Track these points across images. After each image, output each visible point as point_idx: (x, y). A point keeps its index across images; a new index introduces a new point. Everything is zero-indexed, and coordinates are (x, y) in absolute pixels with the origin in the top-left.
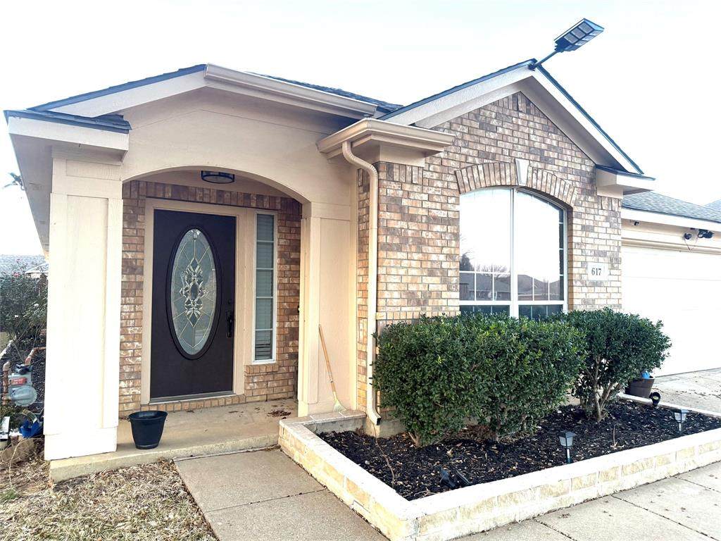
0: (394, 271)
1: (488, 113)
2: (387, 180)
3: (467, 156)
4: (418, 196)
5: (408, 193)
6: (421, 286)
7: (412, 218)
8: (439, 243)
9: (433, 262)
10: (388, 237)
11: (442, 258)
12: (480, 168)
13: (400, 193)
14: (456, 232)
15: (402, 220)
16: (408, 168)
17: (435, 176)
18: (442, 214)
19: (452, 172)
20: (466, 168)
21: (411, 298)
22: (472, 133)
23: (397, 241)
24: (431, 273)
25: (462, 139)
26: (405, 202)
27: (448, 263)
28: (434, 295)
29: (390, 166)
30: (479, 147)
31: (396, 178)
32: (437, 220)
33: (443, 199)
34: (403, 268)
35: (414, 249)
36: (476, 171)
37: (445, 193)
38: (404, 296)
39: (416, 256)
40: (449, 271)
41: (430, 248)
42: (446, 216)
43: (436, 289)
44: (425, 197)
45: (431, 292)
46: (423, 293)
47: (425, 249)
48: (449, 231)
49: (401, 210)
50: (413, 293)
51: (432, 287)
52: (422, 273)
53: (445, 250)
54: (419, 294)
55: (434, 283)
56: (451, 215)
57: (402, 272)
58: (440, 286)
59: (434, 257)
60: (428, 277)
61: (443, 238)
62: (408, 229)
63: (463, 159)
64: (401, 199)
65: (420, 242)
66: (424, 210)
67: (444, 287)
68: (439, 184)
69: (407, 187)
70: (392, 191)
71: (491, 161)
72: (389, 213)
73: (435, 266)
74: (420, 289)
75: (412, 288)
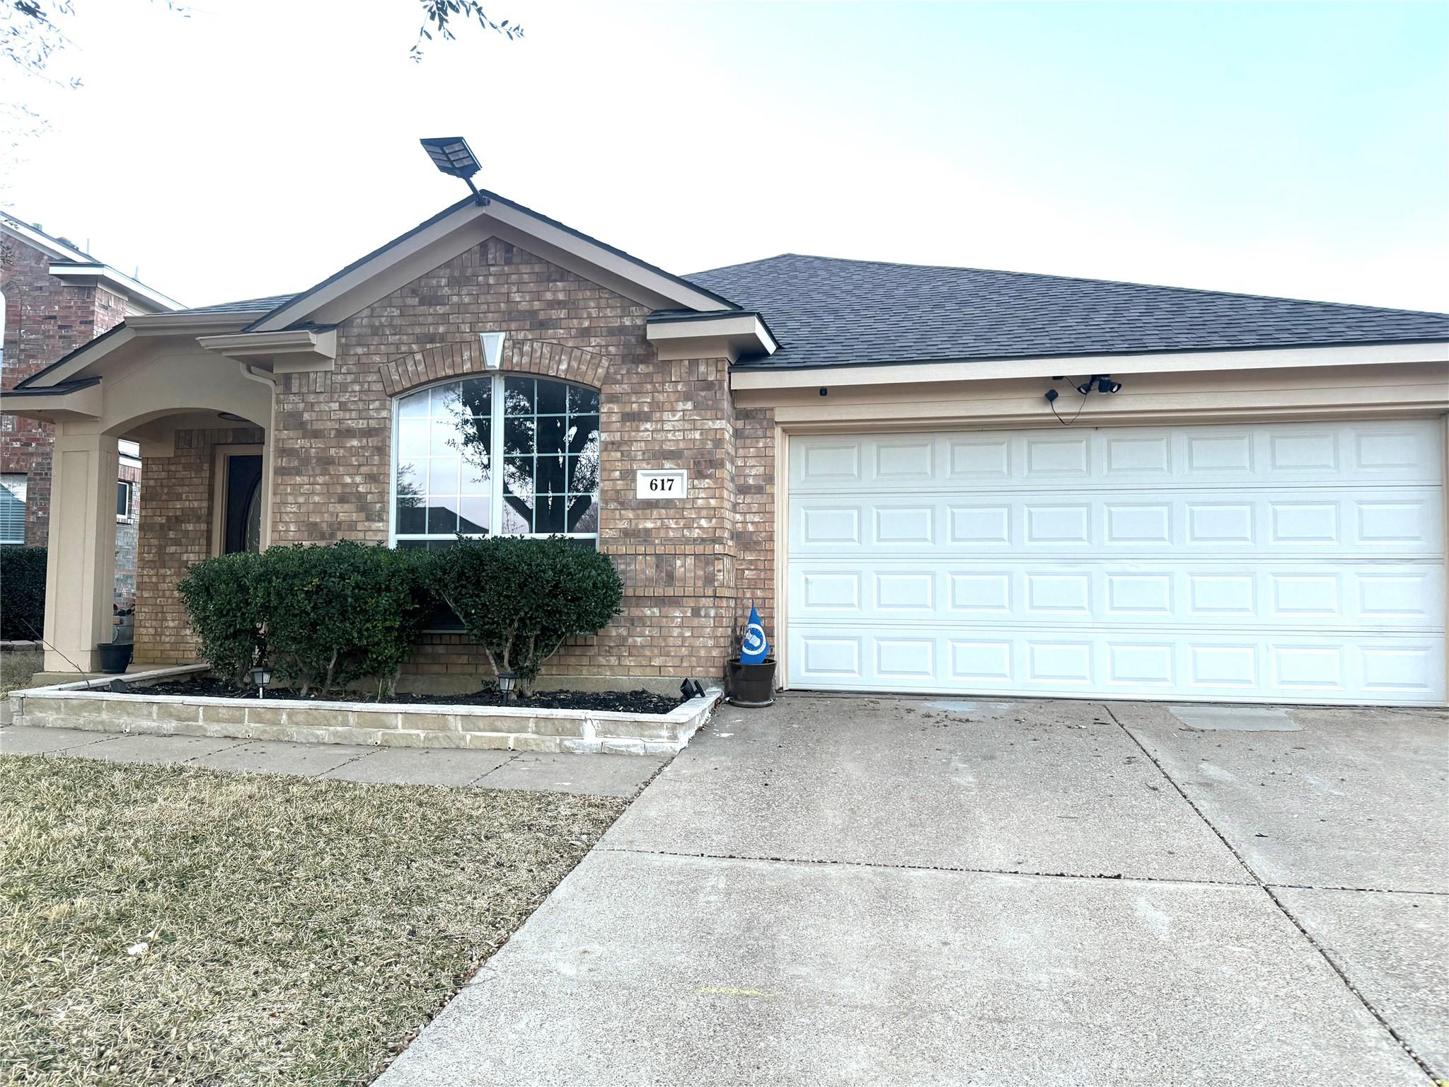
0: (290, 499)
1: (434, 282)
2: (284, 394)
3: (398, 345)
4: (324, 407)
5: (312, 404)
6: (326, 515)
7: (316, 434)
8: (354, 461)
9: (345, 485)
10: (284, 459)
11: (358, 479)
12: (418, 357)
13: (301, 406)
14: (380, 444)
15: (304, 437)
16: (312, 375)
17: (350, 378)
18: (362, 424)
19: (376, 369)
20: (396, 361)
21: (313, 528)
22: (406, 314)
23: (296, 463)
24: (342, 500)
25: (391, 325)
26: (306, 416)
27: (369, 486)
28: (344, 527)
29: (287, 378)
30: (418, 330)
31: (295, 390)
32: (350, 433)
33: (361, 405)
34: (303, 494)
35: (318, 471)
36: (412, 363)
37: (364, 398)
38: (304, 529)
39: (320, 480)
40: (369, 497)
41: (341, 469)
42: (365, 426)
43: (348, 519)
44: (335, 406)
45: (340, 523)
46: (330, 525)
47: (331, 469)
48: (370, 444)
49: (301, 425)
50: (315, 524)
51: (342, 517)
52: (329, 499)
53: (364, 470)
54: (324, 525)
55: (345, 512)
56: (373, 424)
57: (301, 500)
58: (354, 514)
59: (348, 480)
60: (337, 505)
61: (361, 454)
62: (311, 447)
63: (392, 349)
64: (301, 414)
65: (326, 462)
66: (333, 423)
67: (362, 516)
68: (357, 388)
69: (312, 398)
70: (290, 406)
71: (438, 345)
72: (286, 432)
73: (348, 490)
74: (326, 519)
75: (316, 519)
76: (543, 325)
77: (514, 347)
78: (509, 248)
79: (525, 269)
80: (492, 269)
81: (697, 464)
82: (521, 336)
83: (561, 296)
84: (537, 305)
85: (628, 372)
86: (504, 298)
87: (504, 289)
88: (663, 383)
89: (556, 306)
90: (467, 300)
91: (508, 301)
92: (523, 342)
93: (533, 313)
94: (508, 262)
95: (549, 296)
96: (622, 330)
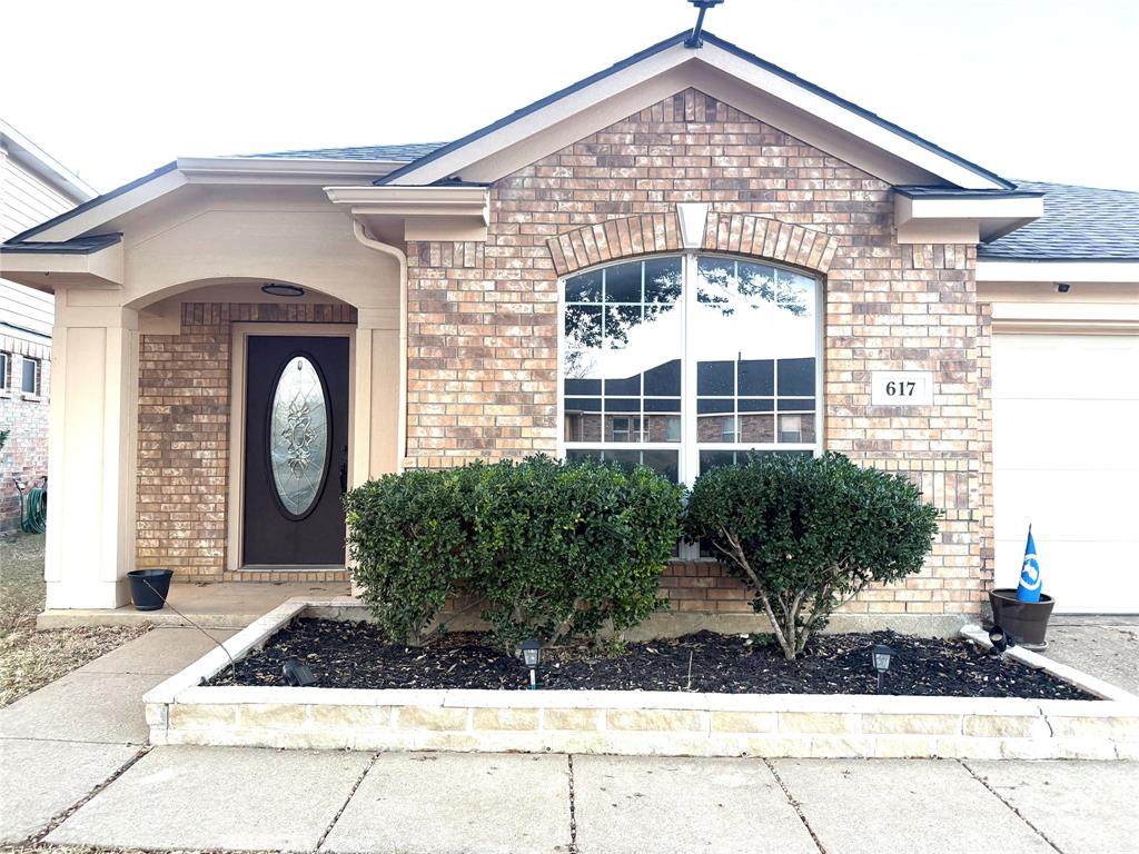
0: (432, 398)
1: (616, 139)
2: (419, 267)
3: (570, 214)
4: (475, 286)
5: (458, 282)
6: (481, 419)
7: (465, 319)
8: (516, 353)
9: (503, 383)
10: (422, 349)
11: (522, 375)
12: (598, 229)
13: (444, 284)
14: (549, 334)
15: (448, 323)
16: (457, 246)
17: (508, 252)
18: (526, 309)
19: (542, 243)
20: (569, 233)
21: (464, 436)
22: (581, 175)
23: (438, 354)
24: (502, 400)
25: (561, 189)
26: (451, 297)
27: (536, 384)
28: (505, 433)
29: (424, 248)
30: (596, 196)
31: (435, 262)
32: (510, 319)
33: (523, 286)
34: (448, 393)
35: (468, 364)
36: (590, 236)
37: (527, 277)
38: (451, 435)
39: (472, 375)
40: (536, 397)
41: (499, 362)
42: (530, 311)
43: (510, 424)
44: (490, 286)
45: (499, 428)
46: (486, 430)
47: (487, 363)
48: (537, 334)
49: (445, 307)
50: (467, 430)
51: (501, 421)
52: (485, 400)
53: (528, 364)
54: (479, 432)
55: (507, 416)
56: (540, 309)
57: (447, 399)
58: (518, 418)
59: (507, 376)
60: (495, 407)
61: (525, 345)
62: (458, 335)
63: (564, 218)
64: (443, 294)
65: (479, 354)
66: (487, 306)
67: (528, 420)
68: (517, 263)
69: (457, 274)
70: (428, 283)
71: (622, 216)
72: (423, 315)
73: (509, 388)
74: (481, 424)
75: (465, 422)
76: (756, 196)
77: (719, 222)
78: (711, 102)
79: (730, 128)
80: (690, 126)
81: (944, 365)
82: (727, 208)
83: (777, 163)
84: (747, 172)
85: (861, 256)
86: (706, 162)
87: (706, 151)
88: (902, 271)
89: (771, 175)
90: (659, 162)
91: (711, 166)
92: (731, 215)
93: (743, 182)
94: (711, 119)
95: (761, 162)
96: (852, 207)
